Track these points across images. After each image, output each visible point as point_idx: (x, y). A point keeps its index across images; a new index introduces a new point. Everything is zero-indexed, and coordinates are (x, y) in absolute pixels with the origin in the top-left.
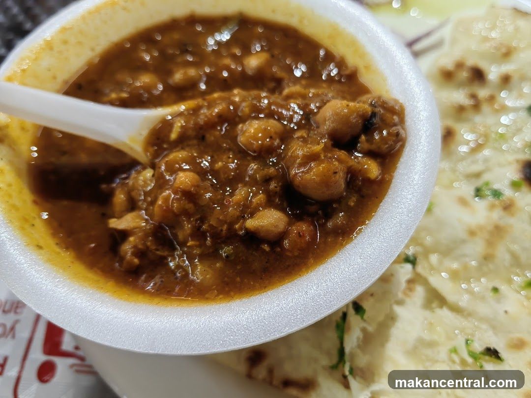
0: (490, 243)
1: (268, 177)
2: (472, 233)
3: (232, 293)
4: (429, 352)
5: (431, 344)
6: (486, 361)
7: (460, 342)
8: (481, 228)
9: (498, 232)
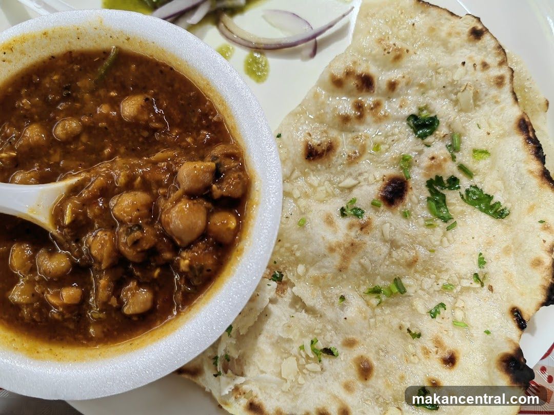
0: (345, 258)
1: (135, 240)
2: (332, 250)
3: (109, 343)
4: (287, 346)
5: (289, 341)
6: (324, 357)
7: (307, 343)
8: (339, 245)
9: (353, 248)
